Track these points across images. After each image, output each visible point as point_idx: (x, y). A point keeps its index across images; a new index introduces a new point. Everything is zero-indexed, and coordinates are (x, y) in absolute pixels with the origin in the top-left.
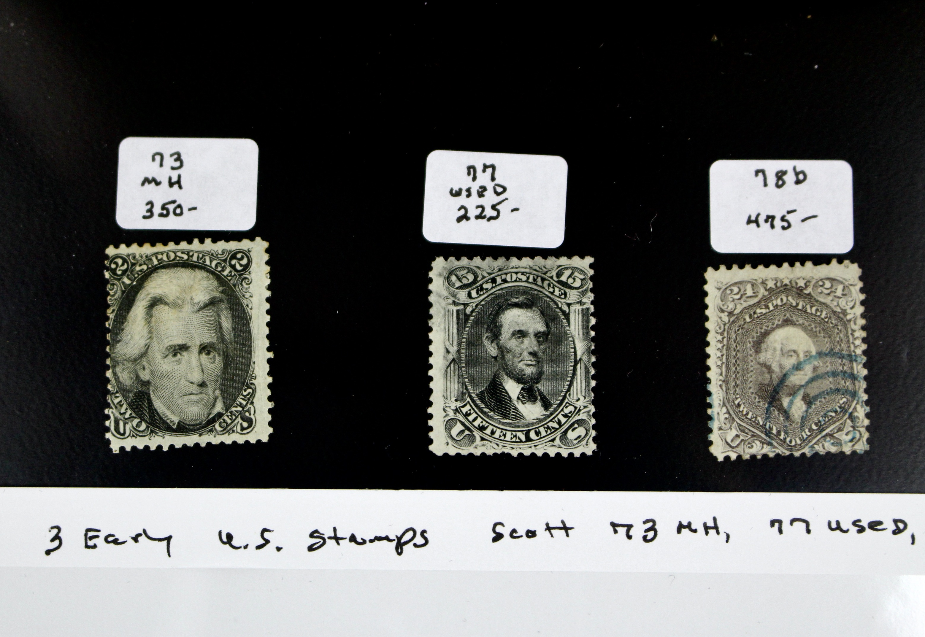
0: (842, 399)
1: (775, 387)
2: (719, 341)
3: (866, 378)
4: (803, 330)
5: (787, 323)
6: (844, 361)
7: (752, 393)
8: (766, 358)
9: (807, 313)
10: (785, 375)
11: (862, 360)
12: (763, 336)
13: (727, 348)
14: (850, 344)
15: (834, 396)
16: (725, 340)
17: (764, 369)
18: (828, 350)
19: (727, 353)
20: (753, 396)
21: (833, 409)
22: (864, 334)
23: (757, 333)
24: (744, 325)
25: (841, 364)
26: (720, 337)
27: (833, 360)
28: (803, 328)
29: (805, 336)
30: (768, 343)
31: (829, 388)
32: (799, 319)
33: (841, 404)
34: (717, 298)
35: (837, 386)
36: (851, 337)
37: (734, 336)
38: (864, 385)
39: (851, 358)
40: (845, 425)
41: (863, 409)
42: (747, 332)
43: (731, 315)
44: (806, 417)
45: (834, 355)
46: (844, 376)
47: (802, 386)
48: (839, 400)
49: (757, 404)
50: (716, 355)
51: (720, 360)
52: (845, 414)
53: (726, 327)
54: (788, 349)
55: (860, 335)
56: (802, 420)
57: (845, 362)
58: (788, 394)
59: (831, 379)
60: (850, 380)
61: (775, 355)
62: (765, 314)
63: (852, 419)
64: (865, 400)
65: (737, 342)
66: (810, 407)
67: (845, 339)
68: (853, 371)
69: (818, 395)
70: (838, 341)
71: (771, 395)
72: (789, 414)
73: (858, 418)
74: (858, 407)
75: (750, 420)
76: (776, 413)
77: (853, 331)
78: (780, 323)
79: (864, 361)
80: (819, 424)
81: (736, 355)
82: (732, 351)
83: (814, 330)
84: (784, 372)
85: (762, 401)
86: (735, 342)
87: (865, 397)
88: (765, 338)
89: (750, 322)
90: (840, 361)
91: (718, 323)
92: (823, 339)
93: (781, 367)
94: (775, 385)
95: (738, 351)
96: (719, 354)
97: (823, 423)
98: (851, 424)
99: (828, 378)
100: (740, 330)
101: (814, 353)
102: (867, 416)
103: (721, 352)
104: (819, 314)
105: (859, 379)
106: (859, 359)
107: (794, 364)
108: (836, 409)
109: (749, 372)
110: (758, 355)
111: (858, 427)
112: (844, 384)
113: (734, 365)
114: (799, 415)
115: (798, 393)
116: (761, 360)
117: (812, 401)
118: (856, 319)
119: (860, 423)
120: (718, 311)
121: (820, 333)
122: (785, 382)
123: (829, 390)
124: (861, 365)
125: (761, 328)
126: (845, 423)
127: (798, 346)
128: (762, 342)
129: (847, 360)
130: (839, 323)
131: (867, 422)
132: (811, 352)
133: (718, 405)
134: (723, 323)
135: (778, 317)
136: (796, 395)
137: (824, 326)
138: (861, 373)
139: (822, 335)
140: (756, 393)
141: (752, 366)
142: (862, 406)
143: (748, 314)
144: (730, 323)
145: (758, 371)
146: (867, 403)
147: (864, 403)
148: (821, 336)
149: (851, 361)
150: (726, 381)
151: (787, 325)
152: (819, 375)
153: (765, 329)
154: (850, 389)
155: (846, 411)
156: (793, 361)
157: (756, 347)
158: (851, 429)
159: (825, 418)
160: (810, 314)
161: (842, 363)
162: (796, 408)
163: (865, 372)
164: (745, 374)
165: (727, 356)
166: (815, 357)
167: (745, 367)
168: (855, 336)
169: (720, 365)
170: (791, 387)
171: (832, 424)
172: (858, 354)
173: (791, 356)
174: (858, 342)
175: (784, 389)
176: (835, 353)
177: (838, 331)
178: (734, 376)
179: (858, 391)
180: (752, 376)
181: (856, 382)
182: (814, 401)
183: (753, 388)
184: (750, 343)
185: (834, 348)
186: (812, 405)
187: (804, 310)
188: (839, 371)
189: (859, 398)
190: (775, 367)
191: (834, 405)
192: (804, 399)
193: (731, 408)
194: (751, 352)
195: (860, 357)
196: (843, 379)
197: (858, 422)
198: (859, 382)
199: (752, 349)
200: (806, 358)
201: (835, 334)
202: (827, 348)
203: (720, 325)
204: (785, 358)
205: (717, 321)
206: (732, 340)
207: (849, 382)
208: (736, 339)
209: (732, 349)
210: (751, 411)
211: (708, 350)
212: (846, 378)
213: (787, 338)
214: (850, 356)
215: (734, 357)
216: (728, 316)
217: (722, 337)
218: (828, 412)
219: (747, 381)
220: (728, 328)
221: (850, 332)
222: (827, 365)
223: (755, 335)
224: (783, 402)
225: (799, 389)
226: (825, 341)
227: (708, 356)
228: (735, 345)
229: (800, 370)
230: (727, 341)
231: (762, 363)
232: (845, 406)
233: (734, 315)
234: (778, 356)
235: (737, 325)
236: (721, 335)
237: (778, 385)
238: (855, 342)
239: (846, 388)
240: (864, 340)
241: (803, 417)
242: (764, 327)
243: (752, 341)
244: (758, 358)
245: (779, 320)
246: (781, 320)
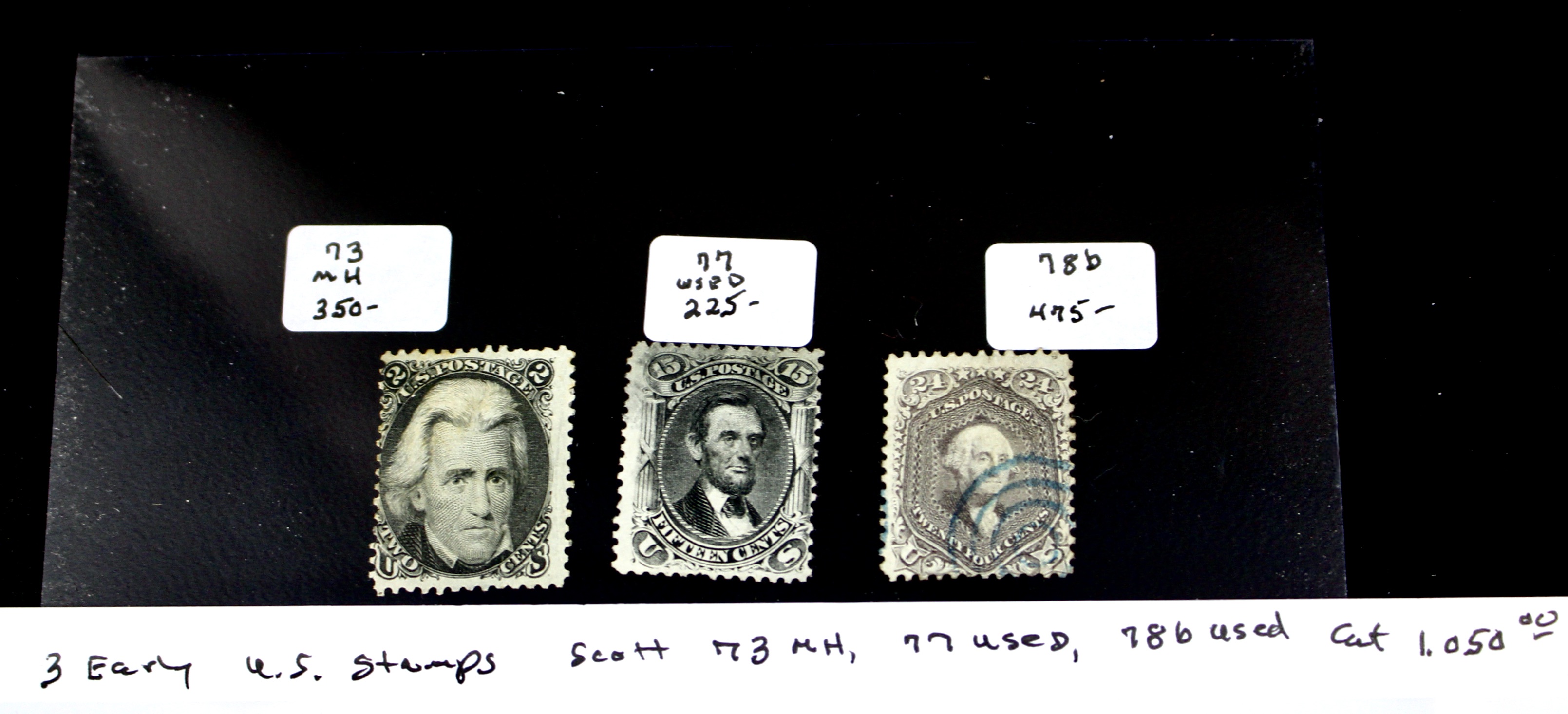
0: (1042, 511)
1: (962, 496)
2: (898, 440)
3: (1073, 488)
4: (998, 430)
5: (979, 421)
6: (1047, 467)
7: (935, 501)
8: (953, 461)
9: (1005, 409)
10: (975, 482)
11: (1068, 467)
12: (951, 435)
13: (907, 447)
14: (1055, 447)
15: (1033, 508)
16: (906, 438)
17: (950, 474)
18: (1029, 454)
19: (907, 454)
20: (936, 505)
21: (1031, 523)
22: (1072, 437)
23: (944, 431)
24: (928, 421)
25: (1043, 471)
26: (899, 436)
27: (1034, 466)
28: (999, 426)
29: (1002, 437)
30: (957, 443)
31: (1028, 498)
32: (995, 417)
33: (1041, 518)
34: (898, 390)
35: (1038, 496)
36: (1056, 439)
37: (916, 434)
38: (1070, 496)
39: (1056, 464)
40: (1044, 543)
41: (1068, 524)
42: (932, 430)
43: (914, 410)
44: (998, 532)
45: (1035, 460)
46: (1047, 484)
47: (995, 495)
48: (1039, 513)
49: (940, 515)
50: (894, 455)
51: (899, 462)
52: (1046, 530)
53: (908, 424)
54: (980, 452)
55: (1068, 438)
56: (993, 535)
57: (1048, 469)
58: (977, 504)
59: (1030, 488)
60: (1053, 489)
61: (964, 457)
62: (954, 410)
63: (1053, 535)
64: (1070, 514)
65: (920, 442)
66: (1004, 520)
67: (1049, 442)
68: (1058, 480)
69: (1013, 506)
70: (1041, 444)
71: (957, 505)
72: (977, 528)
73: (1062, 535)
74: (1062, 521)
75: (931, 533)
76: (963, 525)
77: (1060, 432)
78: (971, 420)
79: (1071, 469)
80: (1014, 540)
81: (918, 456)
82: (913, 452)
83: (1013, 429)
84: (974, 478)
85: (947, 512)
86: (917, 441)
87: (1071, 510)
88: (953, 437)
89: (935, 418)
90: (1042, 468)
91: (898, 419)
92: (1023, 441)
93: (971, 472)
94: (963, 493)
95: (920, 452)
96: (898, 455)
97: (1018, 539)
98: (1053, 542)
99: (1026, 486)
100: (924, 427)
101: (1011, 457)
102: (1073, 532)
103: (900, 452)
104: (1019, 411)
105: (1064, 489)
106: (1065, 466)
107: (986, 469)
108: (1035, 524)
109: (932, 476)
110: (943, 456)
111: (1060, 546)
112: (1046, 495)
113: (915, 468)
114: (989, 530)
115: (991, 502)
116: (947, 464)
117: (1006, 513)
118: (1063, 419)
119: (1063, 541)
120: (899, 405)
121: (1019, 433)
122: (975, 490)
123: (1028, 501)
124: (1068, 473)
125: (949, 426)
126: (1045, 540)
127: (993, 449)
128: (949, 442)
129: (1050, 465)
130: (1043, 424)
131: (1071, 540)
132: (1008, 456)
133: (893, 514)
134: (905, 418)
135: (970, 414)
136: (987, 505)
137: (1025, 425)
138: (1067, 482)
139: (1022, 435)
140: (939, 501)
141: (936, 470)
142: (1066, 521)
143: (934, 410)
144: (912, 419)
145: (943, 476)
146: (1073, 517)
147: (1069, 517)
148: (1020, 437)
149: (1056, 468)
150: (904, 487)
151: (981, 423)
152: (1016, 483)
153: (954, 427)
154: (1053, 500)
155: (1047, 526)
156: (985, 465)
157: (942, 447)
158: (1052, 548)
159: (1021, 533)
160: (1008, 410)
161: (1045, 470)
162: (987, 520)
163: (1072, 481)
164: (927, 479)
165: (906, 457)
166: (1012, 462)
167: (928, 470)
168: (1062, 439)
169: (898, 468)
170: (982, 496)
171: (1029, 541)
172: (1065, 460)
173: (983, 459)
174: (1065, 446)
175: (972, 499)
176: (1036, 457)
177: (1041, 432)
178: (914, 481)
179: (1063, 504)
180: (934, 482)
181: (1061, 492)
182: (1009, 513)
183: (935, 496)
184: (935, 442)
185: (1036, 452)
186: (1006, 517)
187: (1001, 406)
188: (1040, 479)
189: (1063, 511)
190: (963, 472)
191: (1033, 518)
192: (996, 510)
193: (909, 519)
194: (935, 453)
195: (1067, 463)
196: (1045, 488)
197: (1061, 540)
198: (1064, 492)
199: (937, 450)
200: (1001, 463)
201: (1037, 435)
202: (1027, 451)
203: (901, 421)
204: (976, 461)
205: (897, 416)
206: (914, 439)
207: (1052, 492)
208: (919, 437)
209: (913, 449)
210: (932, 523)
211: (885, 450)
212: (1049, 487)
213: (980, 439)
214: (1055, 461)
215: (916, 459)
216: (910, 410)
217: (902, 435)
218: (1025, 526)
219: (929, 487)
220: (910, 424)
221: (1056, 433)
222: (1026, 471)
223: (941, 433)
224: (971, 513)
225: (991, 499)
226: (1024, 443)
227: (884, 457)
228: (916, 445)
229: (993, 476)
230: (908, 440)
231: (948, 466)
232: (1045, 520)
233: (918, 409)
234: (968, 459)
235: (921, 421)
236: (901, 433)
237: (966, 493)
238: (1061, 445)
239: (1048, 499)
240: (1072, 444)
241: (994, 532)
242: (953, 425)
243: (938, 440)
244: (943, 460)
245: (971, 417)
246: (973, 417)
